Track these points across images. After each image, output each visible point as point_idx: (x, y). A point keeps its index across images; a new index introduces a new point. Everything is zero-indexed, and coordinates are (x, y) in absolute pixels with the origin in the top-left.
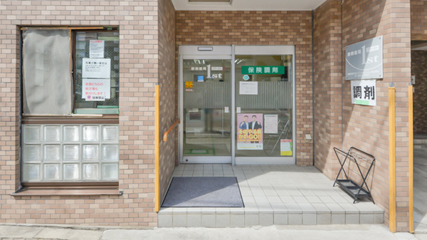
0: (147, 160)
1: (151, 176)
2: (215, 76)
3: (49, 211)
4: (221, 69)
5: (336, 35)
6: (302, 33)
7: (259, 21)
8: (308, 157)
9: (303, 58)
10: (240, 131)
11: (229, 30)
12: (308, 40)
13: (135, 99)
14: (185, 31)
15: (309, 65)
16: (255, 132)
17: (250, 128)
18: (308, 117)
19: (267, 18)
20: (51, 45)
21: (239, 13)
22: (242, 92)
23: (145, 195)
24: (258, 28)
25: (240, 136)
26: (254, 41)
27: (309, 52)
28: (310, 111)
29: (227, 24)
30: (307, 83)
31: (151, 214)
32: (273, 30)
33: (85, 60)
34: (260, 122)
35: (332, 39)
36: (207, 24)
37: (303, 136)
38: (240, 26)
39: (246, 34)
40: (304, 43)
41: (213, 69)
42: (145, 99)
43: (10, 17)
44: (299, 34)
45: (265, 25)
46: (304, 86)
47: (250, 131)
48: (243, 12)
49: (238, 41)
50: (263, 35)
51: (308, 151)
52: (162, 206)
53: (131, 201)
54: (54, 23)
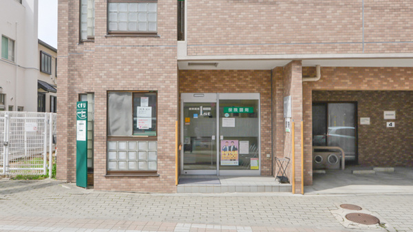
0: (171, 159)
1: (173, 167)
2: (205, 114)
3: (122, 185)
4: (210, 109)
5: (279, 90)
6: (264, 85)
7: (235, 77)
8: (268, 170)
9: (265, 102)
10: (223, 152)
11: (215, 83)
12: (268, 89)
13: (166, 128)
14: (185, 83)
15: (269, 106)
16: (233, 153)
17: (230, 150)
18: (269, 142)
19: (241, 75)
20: (123, 100)
21: (222, 71)
22: (224, 125)
23: (170, 177)
24: (235, 81)
25: (223, 156)
26: (232, 90)
27: (269, 98)
28: (270, 138)
29: (214, 79)
30: (268, 119)
31: (173, 186)
32: (245, 83)
33: (138, 107)
34: (236, 146)
35: (278, 92)
36: (200, 79)
37: (265, 155)
38: (223, 80)
39: (227, 85)
40: (266, 92)
41: (204, 109)
42: (171, 128)
43: (103, 86)
44: (263, 86)
45: (240, 79)
46: (266, 121)
47: (230, 152)
48: (224, 71)
49: (221, 90)
50: (238, 86)
51: (268, 166)
52: (178, 183)
53: (163, 179)
54: (125, 89)
